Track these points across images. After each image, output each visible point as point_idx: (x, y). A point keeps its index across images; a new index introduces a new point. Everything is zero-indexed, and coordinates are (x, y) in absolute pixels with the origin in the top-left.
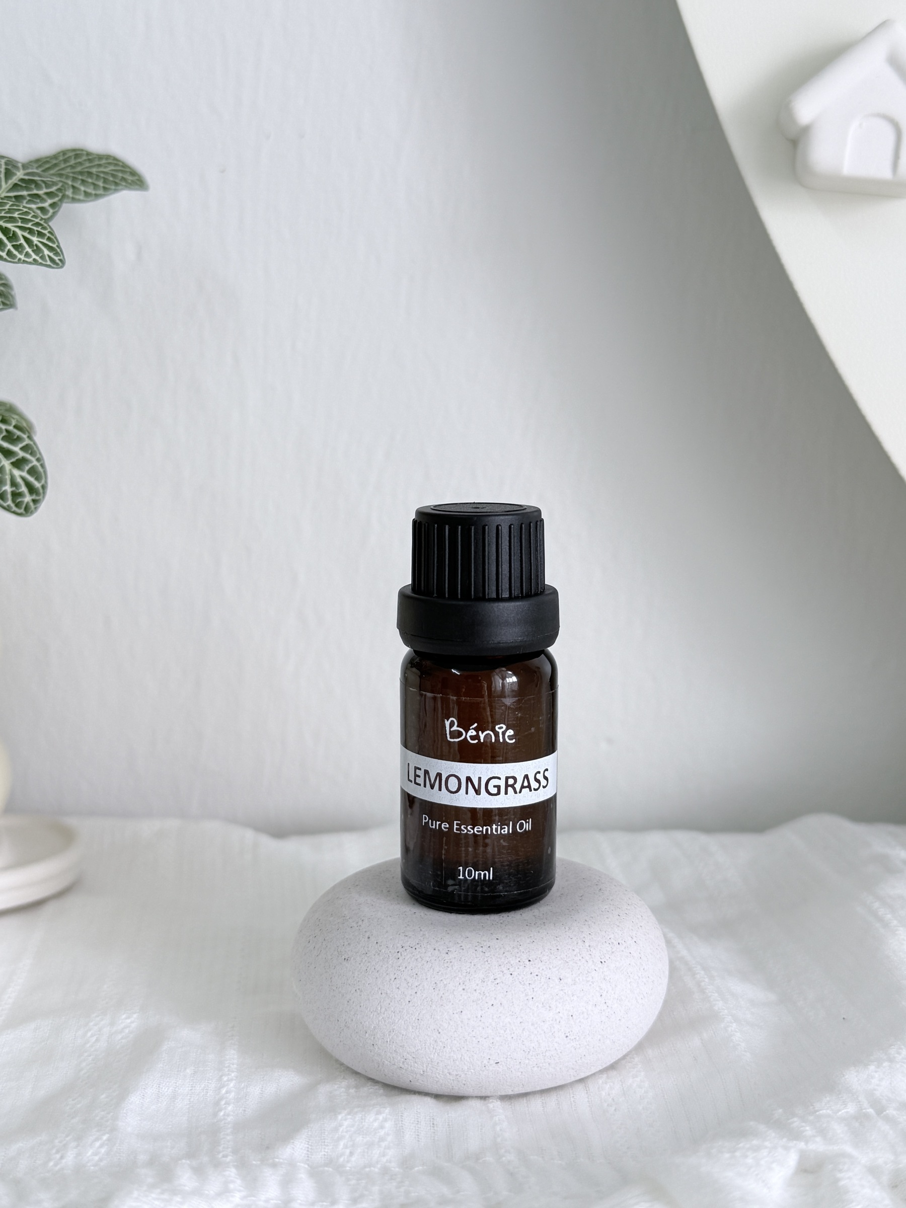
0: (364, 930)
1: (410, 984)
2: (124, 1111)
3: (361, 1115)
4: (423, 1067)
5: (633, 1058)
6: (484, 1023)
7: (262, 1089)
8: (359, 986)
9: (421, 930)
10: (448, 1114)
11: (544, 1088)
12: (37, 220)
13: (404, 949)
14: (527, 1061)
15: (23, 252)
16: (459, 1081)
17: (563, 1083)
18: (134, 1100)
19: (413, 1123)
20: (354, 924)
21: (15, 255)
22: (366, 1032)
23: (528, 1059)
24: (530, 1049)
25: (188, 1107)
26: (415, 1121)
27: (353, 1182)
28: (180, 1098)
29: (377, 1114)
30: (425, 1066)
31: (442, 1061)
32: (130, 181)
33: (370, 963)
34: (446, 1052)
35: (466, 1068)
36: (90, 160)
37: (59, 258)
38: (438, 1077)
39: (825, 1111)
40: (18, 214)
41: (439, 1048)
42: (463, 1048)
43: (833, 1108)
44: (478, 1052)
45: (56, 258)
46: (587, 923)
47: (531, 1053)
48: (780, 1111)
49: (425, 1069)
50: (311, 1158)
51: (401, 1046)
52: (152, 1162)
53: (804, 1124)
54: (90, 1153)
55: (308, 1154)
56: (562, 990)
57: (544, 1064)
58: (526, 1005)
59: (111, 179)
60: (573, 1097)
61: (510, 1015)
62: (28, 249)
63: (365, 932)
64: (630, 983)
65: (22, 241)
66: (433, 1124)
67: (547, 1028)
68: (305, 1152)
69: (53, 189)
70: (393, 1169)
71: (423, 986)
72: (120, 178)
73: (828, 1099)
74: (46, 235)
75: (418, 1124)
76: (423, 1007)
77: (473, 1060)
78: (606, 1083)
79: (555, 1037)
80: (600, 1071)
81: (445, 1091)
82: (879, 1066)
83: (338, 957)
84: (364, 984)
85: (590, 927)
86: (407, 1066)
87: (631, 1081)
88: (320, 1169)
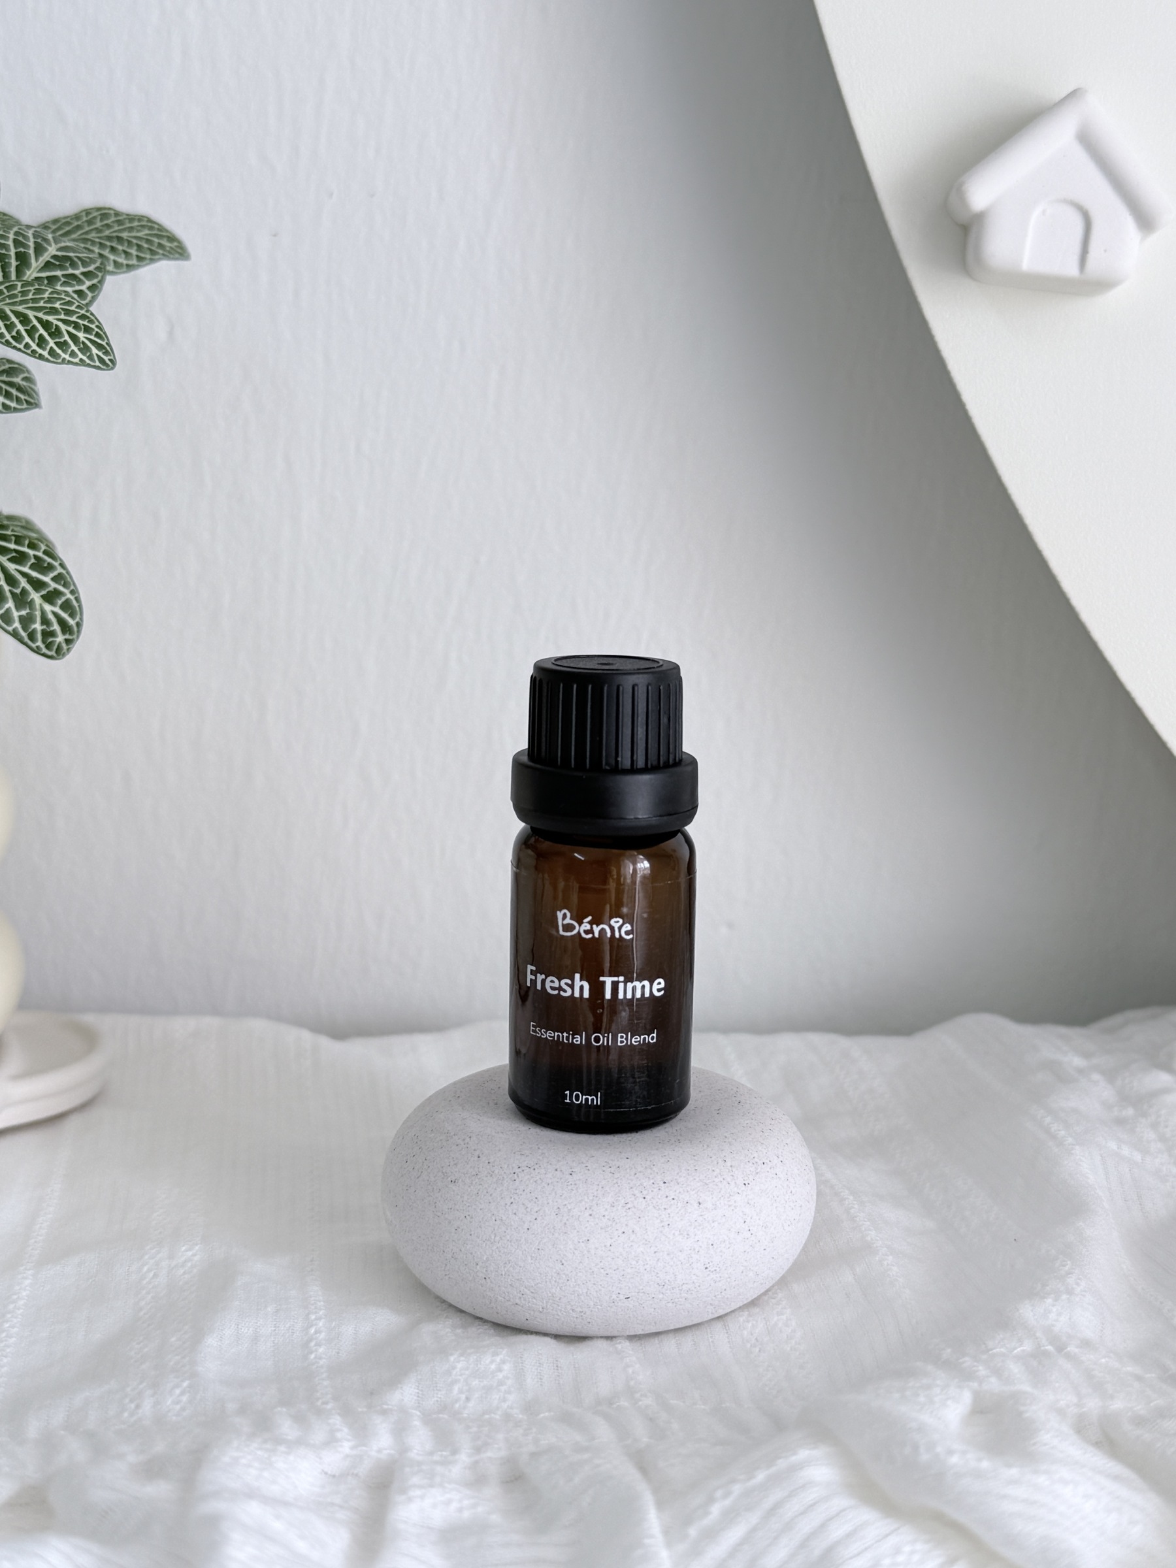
0: (473, 1148)
1: (529, 1210)
2: (202, 1355)
3: (475, 1357)
4: (543, 1303)
5: (777, 1294)
6: (614, 1253)
7: (356, 1328)
8: (469, 1211)
9: (539, 1148)
10: (573, 1356)
11: (678, 1326)
12: (83, 312)
13: (520, 1170)
14: (661, 1296)
15: (68, 351)
16: (583, 1319)
17: (699, 1322)
18: (211, 1341)
19: (534, 1366)
20: (460, 1142)
21: (58, 354)
22: (477, 1264)
23: (663, 1293)
24: (665, 1282)
25: (272, 1349)
26: (536, 1363)
27: (475, 1429)
28: (262, 1340)
29: (493, 1356)
30: (545, 1302)
31: (565, 1296)
32: (168, 249)
33: (481, 1186)
34: (570, 1285)
35: (592, 1304)
36: (120, 222)
37: (109, 357)
38: (560, 1314)
39: (998, 1350)
40: (60, 304)
41: (562, 1281)
42: (590, 1281)
43: (1008, 1345)
44: (606, 1286)
45: (106, 358)
46: (726, 1140)
47: (665, 1287)
48: (949, 1350)
49: (545, 1305)
50: (422, 1404)
51: (518, 1280)
52: (243, 1410)
53: (975, 1364)
54: (169, 1402)
55: (418, 1400)
56: (701, 1215)
57: (680, 1299)
58: (661, 1232)
59: (146, 246)
60: (711, 1337)
61: (643, 1244)
62: (73, 347)
63: (475, 1150)
64: (776, 1207)
65: (67, 337)
66: (557, 1366)
67: (684, 1259)
68: (415, 1398)
69: (91, 268)
70: (516, 1416)
71: (545, 1211)
72: (156, 245)
73: (1001, 1336)
74: (93, 330)
75: (540, 1367)
76: (543, 1235)
77: (600, 1294)
78: (748, 1322)
79: (693, 1269)
80: (740, 1308)
81: (566, 1330)
82: (1056, 1300)
83: (443, 1178)
84: (475, 1209)
85: (730, 1144)
86: (524, 1302)
87: (776, 1319)
88: (434, 1416)
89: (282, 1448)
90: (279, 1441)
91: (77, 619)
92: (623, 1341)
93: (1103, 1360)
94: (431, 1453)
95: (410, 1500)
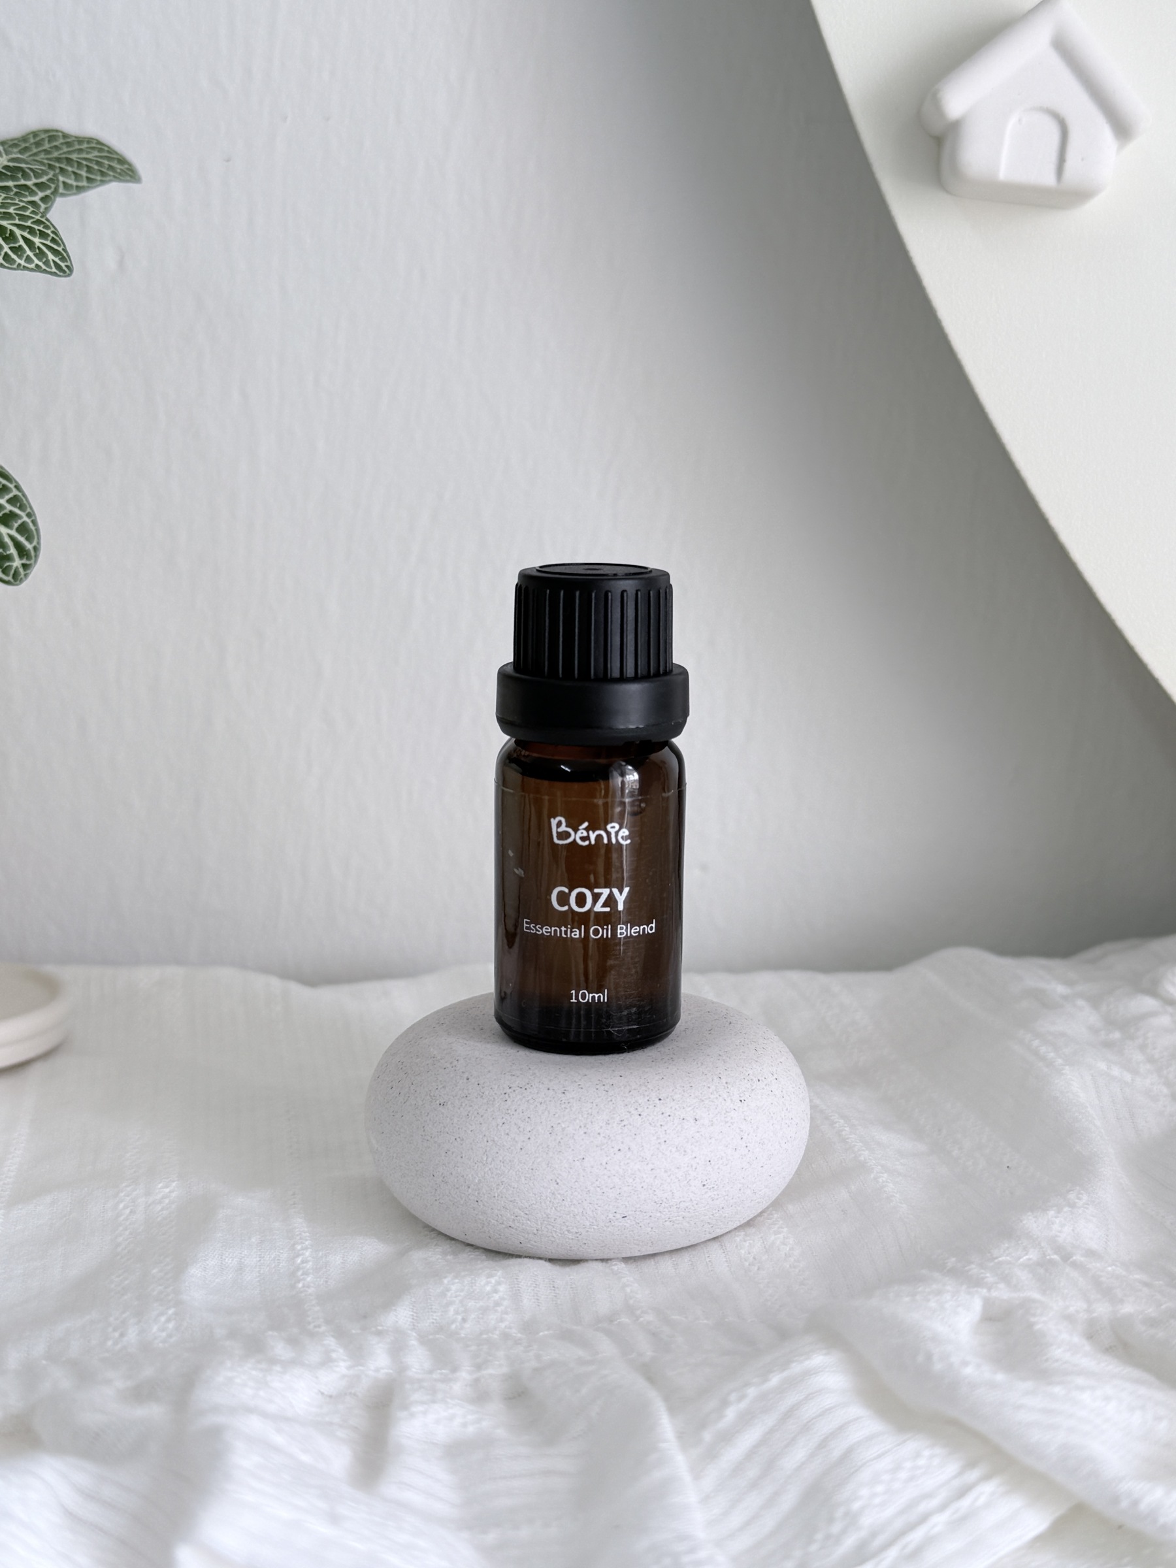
0: (461, 1071)
1: (521, 1129)
2: (187, 1284)
3: (469, 1279)
4: (537, 1224)
5: (772, 1214)
6: (609, 1171)
7: (343, 1257)
8: (459, 1133)
9: (530, 1069)
11: (674, 1247)
12: (38, 217)
13: (511, 1090)
14: (659, 1214)
15: (23, 256)
16: (578, 1240)
17: (694, 1243)
18: (195, 1272)
19: (530, 1287)
20: (447, 1065)
21: (13, 259)
22: (469, 1187)
23: (660, 1212)
24: (662, 1200)
25: (257, 1279)
26: (532, 1284)
27: (473, 1348)
28: (248, 1269)
29: (488, 1278)
30: (539, 1223)
31: (560, 1217)
32: (119, 171)
33: (471, 1108)
34: (565, 1205)
35: (588, 1224)
36: (68, 144)
37: (66, 264)
38: (555, 1236)
39: (1004, 1258)
40: (15, 210)
41: (557, 1201)
42: (586, 1200)
43: (1013, 1254)
44: (602, 1205)
45: (62, 264)
46: (720, 1058)
47: (663, 1205)
48: (953, 1259)
49: (539, 1227)
50: (418, 1325)
51: (511, 1201)
52: (232, 1335)
53: (983, 1271)
54: (155, 1329)
55: (413, 1322)
57: (678, 1218)
58: (658, 1149)
59: (96, 167)
60: (709, 1256)
61: (639, 1161)
62: (29, 252)
63: (463, 1072)
64: (773, 1124)
65: (22, 242)
67: (682, 1176)
68: (410, 1320)
69: (44, 179)
70: (514, 1335)
71: (537, 1130)
72: (107, 166)
73: (1006, 1245)
74: (48, 235)
75: (536, 1287)
76: (537, 1155)
77: (597, 1214)
78: (745, 1241)
79: (690, 1186)
80: (735, 1229)
81: (562, 1253)
82: (1059, 1212)
83: (431, 1102)
84: (465, 1131)
85: (724, 1062)
86: (518, 1224)
87: (773, 1238)
88: (431, 1337)
89: (278, 1368)
90: (273, 1361)
91: (35, 543)
92: (618, 1263)
93: (1110, 1269)
94: (430, 1372)
95: (412, 1415)
